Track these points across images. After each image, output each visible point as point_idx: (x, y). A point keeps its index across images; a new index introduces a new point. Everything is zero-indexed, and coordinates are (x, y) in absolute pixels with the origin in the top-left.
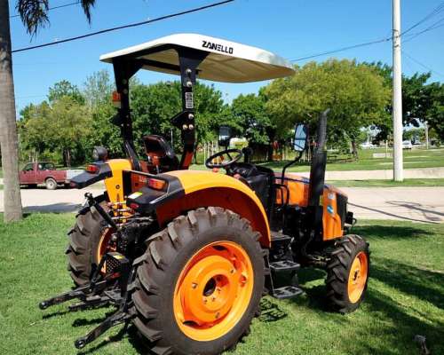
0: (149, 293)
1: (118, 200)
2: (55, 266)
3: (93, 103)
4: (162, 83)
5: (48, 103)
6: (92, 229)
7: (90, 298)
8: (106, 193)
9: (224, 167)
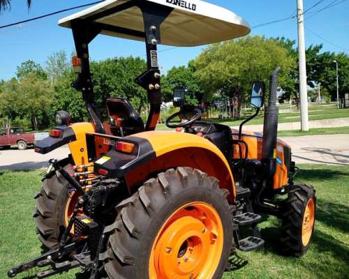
0: (123, 265)
1: (83, 163)
2: (25, 224)
3: (54, 78)
4: (109, 59)
5: (17, 78)
6: (58, 193)
7: (59, 265)
8: (70, 155)
9: (184, 126)
